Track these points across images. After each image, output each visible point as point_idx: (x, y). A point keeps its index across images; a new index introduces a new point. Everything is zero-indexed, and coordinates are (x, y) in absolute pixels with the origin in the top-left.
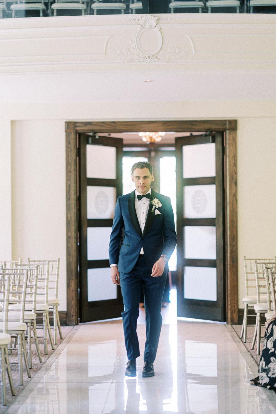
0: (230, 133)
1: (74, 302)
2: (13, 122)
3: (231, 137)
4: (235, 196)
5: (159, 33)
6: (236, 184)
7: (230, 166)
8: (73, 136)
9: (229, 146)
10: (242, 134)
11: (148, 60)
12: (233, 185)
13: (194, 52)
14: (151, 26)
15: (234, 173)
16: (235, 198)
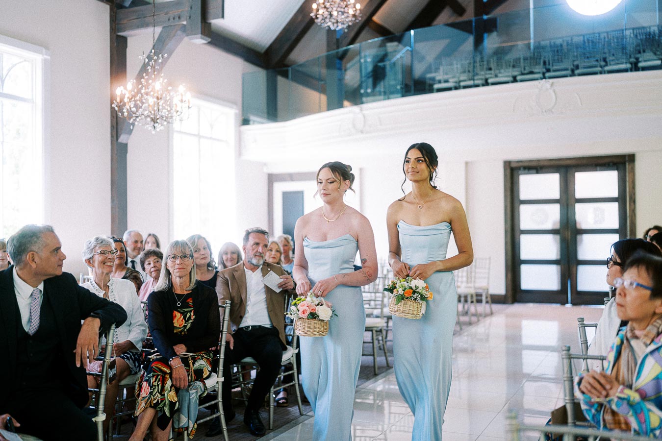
0: (629, 164)
1: (510, 288)
2: (467, 163)
3: (630, 167)
4: (633, 211)
5: (553, 94)
6: (634, 202)
7: (629, 189)
8: (509, 171)
9: (629, 173)
10: (639, 164)
11: (545, 114)
12: (632, 204)
13: (580, 105)
14: (547, 89)
15: (632, 194)
16: (633, 214)
